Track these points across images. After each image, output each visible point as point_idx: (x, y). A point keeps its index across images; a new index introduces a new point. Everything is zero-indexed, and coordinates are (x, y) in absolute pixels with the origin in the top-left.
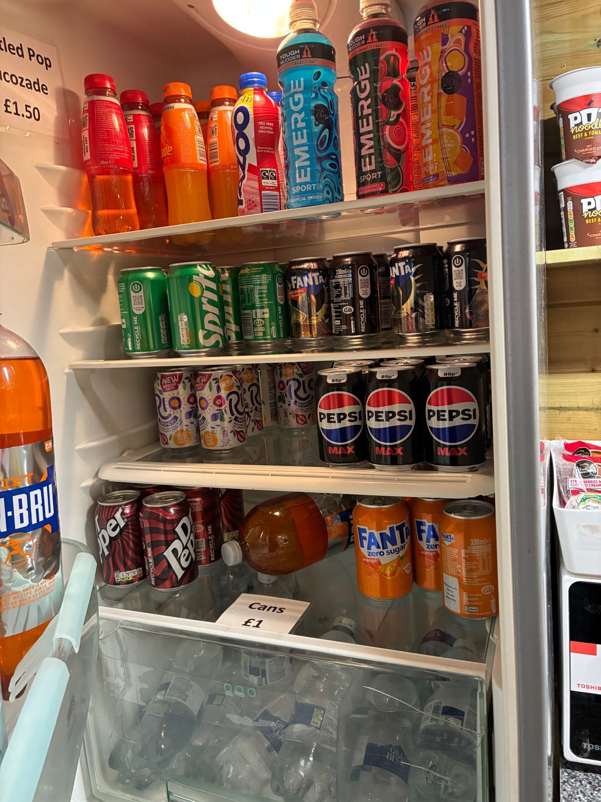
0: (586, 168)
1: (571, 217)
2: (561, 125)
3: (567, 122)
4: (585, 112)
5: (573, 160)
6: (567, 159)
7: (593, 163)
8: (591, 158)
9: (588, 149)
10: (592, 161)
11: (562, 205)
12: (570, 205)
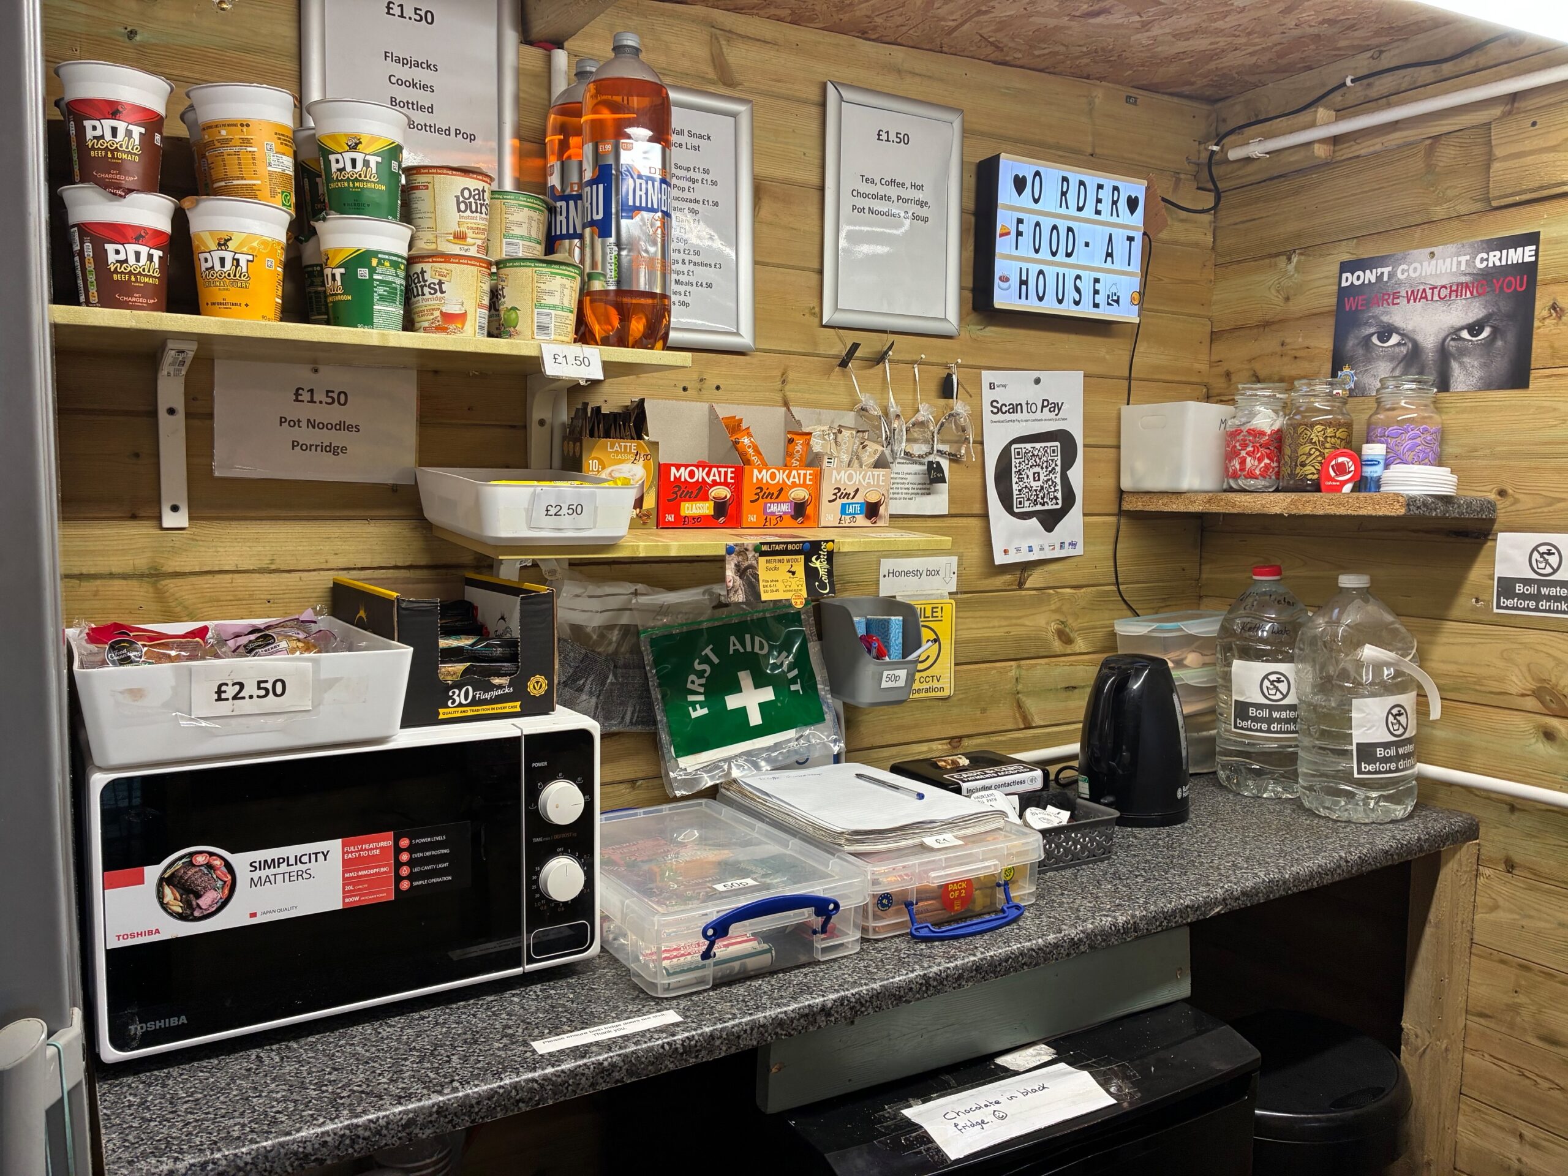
0: (111, 200)
1: (90, 266)
2: (73, 131)
3: (81, 130)
4: (108, 123)
5: (92, 185)
6: (82, 181)
7: (121, 196)
8: (118, 188)
9: (111, 176)
10: (119, 192)
11: (77, 248)
12: (88, 248)
